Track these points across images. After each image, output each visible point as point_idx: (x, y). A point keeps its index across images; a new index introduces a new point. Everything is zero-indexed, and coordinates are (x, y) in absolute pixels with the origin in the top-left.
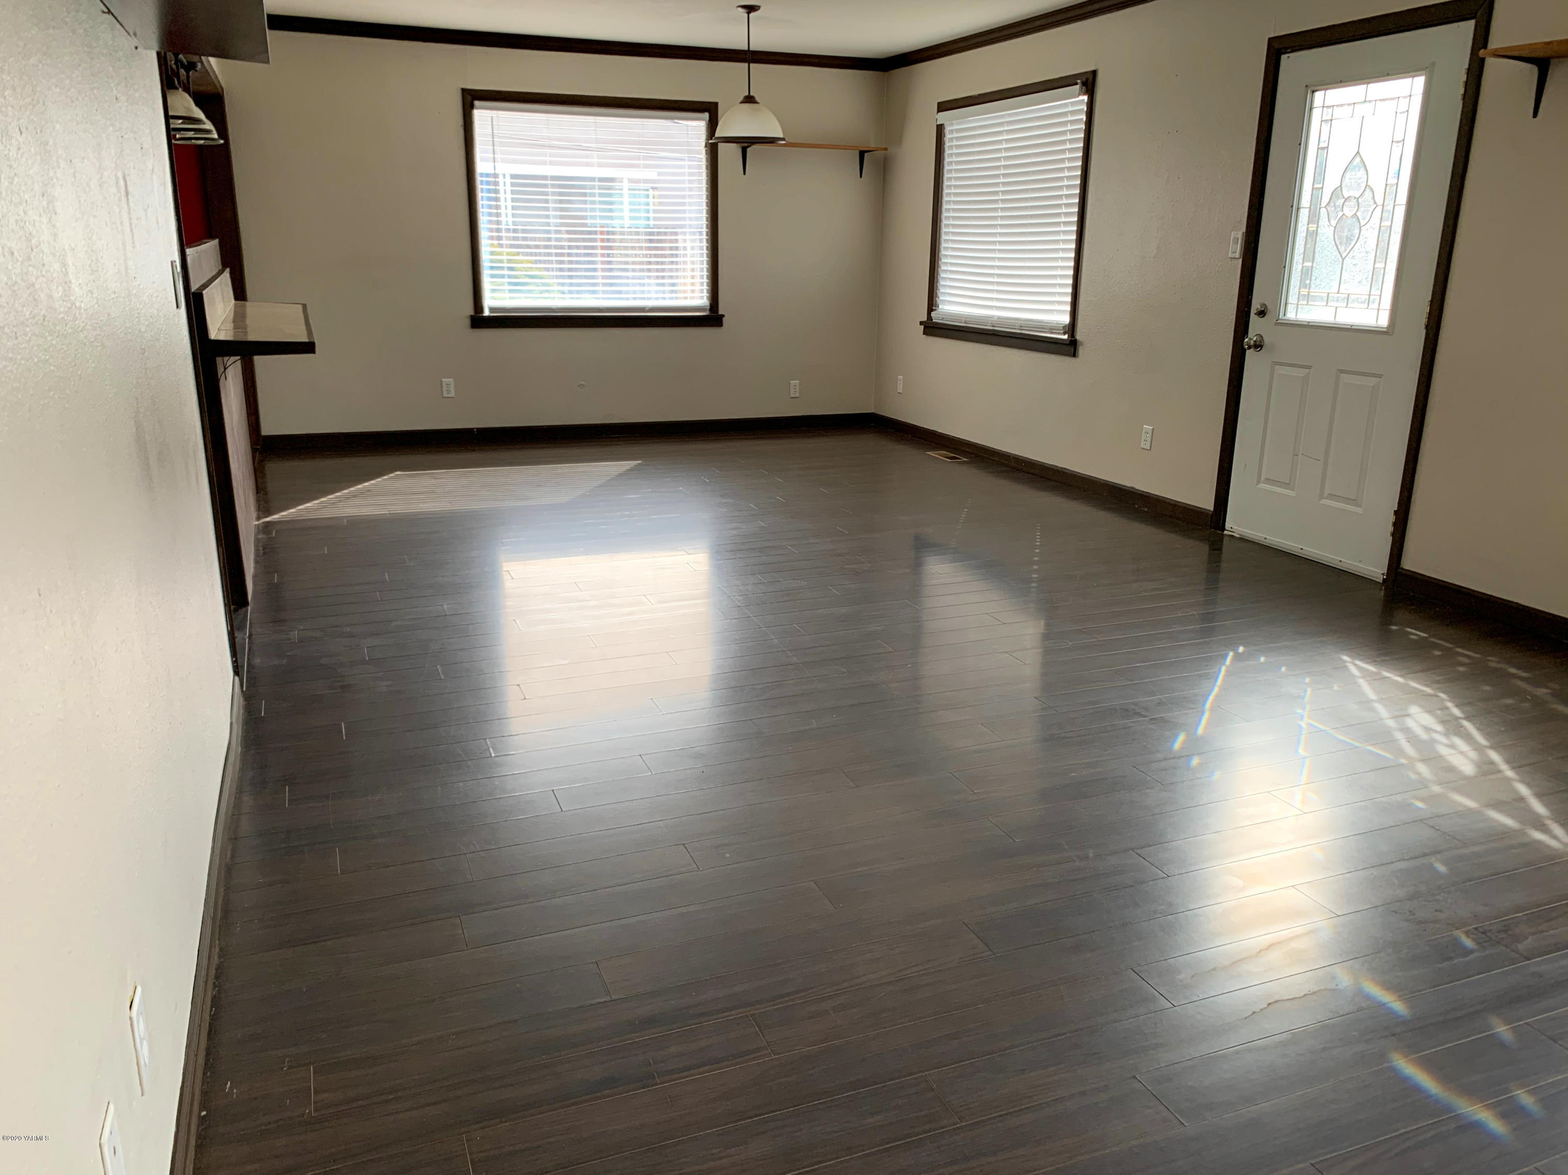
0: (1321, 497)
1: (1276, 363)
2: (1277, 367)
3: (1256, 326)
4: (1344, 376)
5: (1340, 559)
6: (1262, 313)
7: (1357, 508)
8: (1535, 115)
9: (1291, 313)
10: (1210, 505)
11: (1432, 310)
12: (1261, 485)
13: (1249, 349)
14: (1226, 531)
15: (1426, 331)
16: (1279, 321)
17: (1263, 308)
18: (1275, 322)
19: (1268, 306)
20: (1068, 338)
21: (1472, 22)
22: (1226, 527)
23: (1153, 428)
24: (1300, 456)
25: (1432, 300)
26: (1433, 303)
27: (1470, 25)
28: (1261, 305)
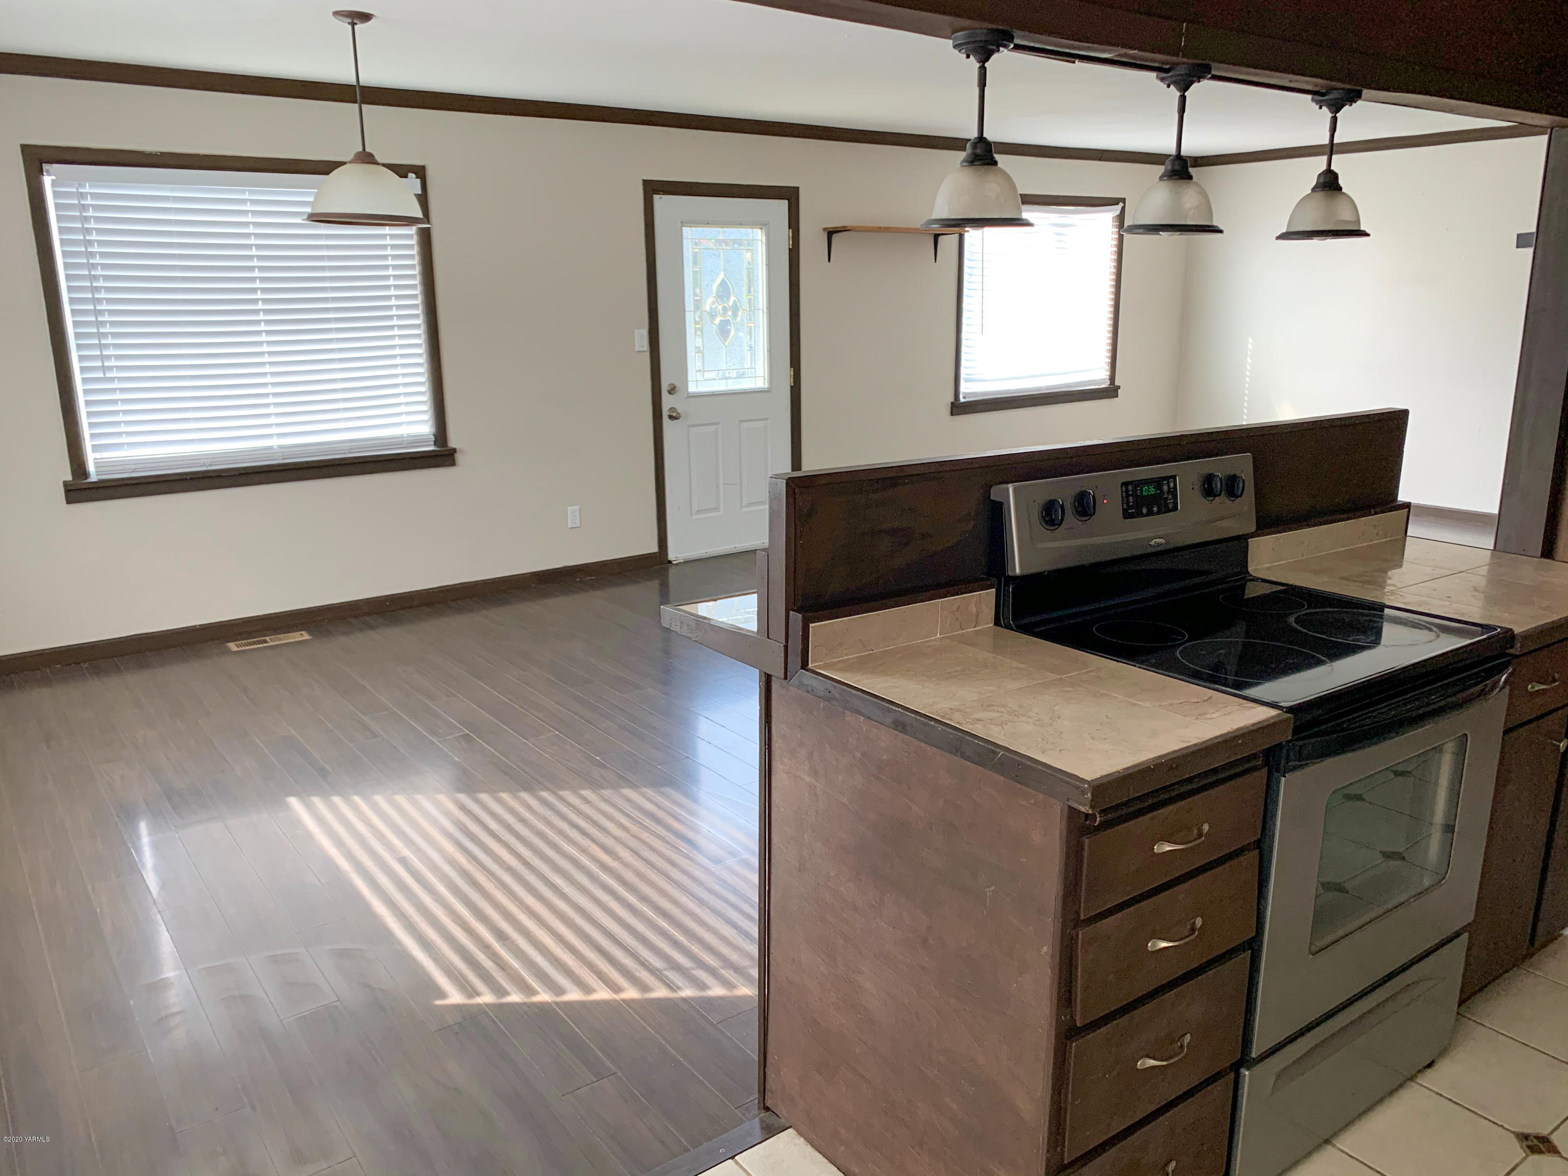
0: (742, 508)
1: (690, 426)
2: (691, 428)
3: (667, 402)
4: (743, 424)
6: (672, 390)
7: (765, 506)
8: (829, 261)
9: (692, 388)
10: (654, 549)
11: (792, 373)
12: (694, 517)
13: (666, 420)
14: (670, 562)
15: (791, 387)
16: (689, 395)
17: (671, 387)
18: (686, 396)
19: (676, 384)
20: (439, 449)
21: (786, 202)
22: (669, 559)
23: (580, 508)
24: (721, 486)
25: (791, 367)
26: (792, 369)
27: (785, 203)
28: (670, 385)
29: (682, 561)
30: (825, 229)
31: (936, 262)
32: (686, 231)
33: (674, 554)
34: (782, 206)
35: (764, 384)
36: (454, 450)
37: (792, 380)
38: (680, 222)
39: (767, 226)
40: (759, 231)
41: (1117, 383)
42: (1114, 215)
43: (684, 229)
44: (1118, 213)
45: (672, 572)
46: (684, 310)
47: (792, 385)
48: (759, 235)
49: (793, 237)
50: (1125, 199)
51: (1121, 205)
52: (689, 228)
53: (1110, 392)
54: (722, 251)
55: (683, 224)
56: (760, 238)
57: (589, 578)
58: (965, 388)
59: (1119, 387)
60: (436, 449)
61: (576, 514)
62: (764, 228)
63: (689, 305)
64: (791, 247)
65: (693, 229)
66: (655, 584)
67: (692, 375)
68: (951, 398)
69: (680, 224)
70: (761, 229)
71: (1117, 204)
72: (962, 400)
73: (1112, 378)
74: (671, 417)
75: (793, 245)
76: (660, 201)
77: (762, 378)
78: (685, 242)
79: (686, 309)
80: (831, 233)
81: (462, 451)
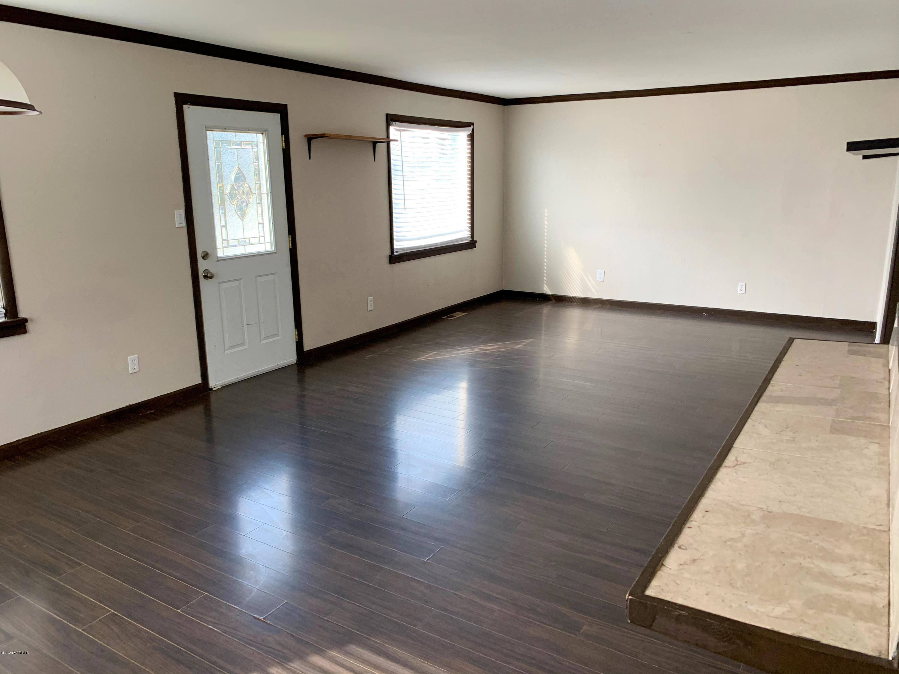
0: (261, 340)
1: (220, 283)
2: (221, 285)
3: (202, 265)
4: (259, 279)
5: (277, 364)
6: (205, 256)
7: (278, 337)
8: (310, 159)
9: (221, 253)
10: (198, 381)
11: (290, 239)
12: (227, 352)
13: (202, 281)
14: (211, 389)
15: (290, 249)
16: (219, 259)
17: (205, 254)
18: (216, 260)
19: (209, 252)
20: (11, 320)
21: (279, 114)
22: (210, 387)
23: (138, 356)
24: (245, 326)
25: (289, 235)
26: (290, 236)
27: (278, 116)
28: (203, 252)
29: (220, 387)
30: (306, 136)
31: (375, 161)
32: (210, 134)
33: (214, 383)
34: (277, 117)
35: (271, 248)
36: (26, 320)
37: (291, 244)
38: (204, 127)
39: (266, 132)
40: (261, 135)
41: (475, 240)
42: (468, 134)
43: (208, 132)
44: (470, 132)
45: (213, 398)
46: (211, 194)
47: (291, 248)
48: (260, 138)
49: (285, 141)
50: (473, 123)
51: (472, 127)
52: (211, 132)
53: (471, 245)
54: (236, 149)
55: (208, 128)
56: (262, 141)
57: (149, 412)
58: (397, 245)
59: (476, 241)
60: (6, 320)
61: (135, 362)
62: (264, 134)
63: (215, 191)
64: (284, 148)
65: (214, 132)
66: (200, 409)
67: (219, 243)
68: (388, 253)
69: (204, 128)
70: (263, 134)
71: (470, 126)
72: (395, 253)
73: (472, 236)
74: (206, 277)
75: (285, 146)
76: (189, 111)
77: (270, 244)
78: (209, 142)
79: (213, 194)
80: (310, 139)
81: (32, 320)
